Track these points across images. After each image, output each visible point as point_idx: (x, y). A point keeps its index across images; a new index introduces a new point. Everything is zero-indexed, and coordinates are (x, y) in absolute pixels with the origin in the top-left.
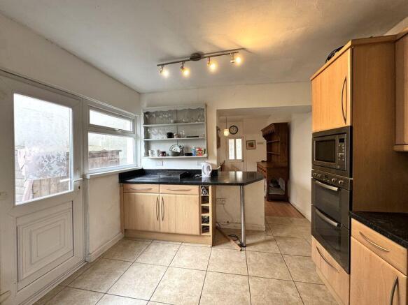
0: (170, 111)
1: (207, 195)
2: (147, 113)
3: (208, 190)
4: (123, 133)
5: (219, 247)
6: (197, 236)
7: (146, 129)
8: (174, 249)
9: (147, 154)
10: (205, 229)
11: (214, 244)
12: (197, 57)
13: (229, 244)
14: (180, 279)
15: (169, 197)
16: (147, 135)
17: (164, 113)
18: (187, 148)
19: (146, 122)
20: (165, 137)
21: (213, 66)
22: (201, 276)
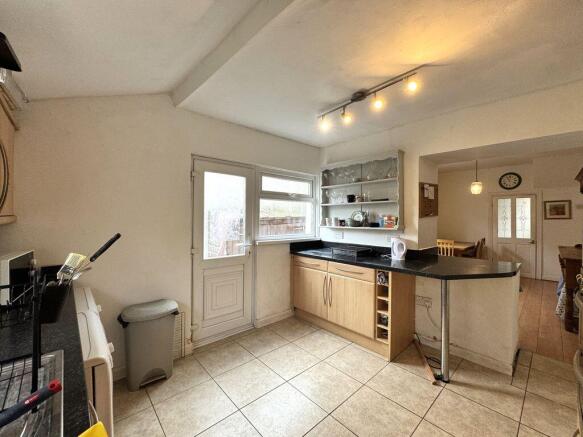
0: (352, 166)
1: (386, 285)
2: (327, 171)
3: (387, 278)
4: (299, 198)
5: (402, 366)
6: (370, 339)
7: (324, 190)
8: (339, 346)
9: (324, 223)
10: (382, 334)
11: (394, 359)
12: (360, 96)
13: (420, 369)
14: (328, 378)
15: (339, 279)
16: (326, 199)
17: (345, 169)
18: (374, 216)
19: (326, 182)
20: (346, 201)
21: (378, 104)
22: (353, 386)
